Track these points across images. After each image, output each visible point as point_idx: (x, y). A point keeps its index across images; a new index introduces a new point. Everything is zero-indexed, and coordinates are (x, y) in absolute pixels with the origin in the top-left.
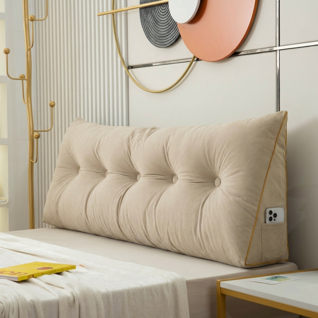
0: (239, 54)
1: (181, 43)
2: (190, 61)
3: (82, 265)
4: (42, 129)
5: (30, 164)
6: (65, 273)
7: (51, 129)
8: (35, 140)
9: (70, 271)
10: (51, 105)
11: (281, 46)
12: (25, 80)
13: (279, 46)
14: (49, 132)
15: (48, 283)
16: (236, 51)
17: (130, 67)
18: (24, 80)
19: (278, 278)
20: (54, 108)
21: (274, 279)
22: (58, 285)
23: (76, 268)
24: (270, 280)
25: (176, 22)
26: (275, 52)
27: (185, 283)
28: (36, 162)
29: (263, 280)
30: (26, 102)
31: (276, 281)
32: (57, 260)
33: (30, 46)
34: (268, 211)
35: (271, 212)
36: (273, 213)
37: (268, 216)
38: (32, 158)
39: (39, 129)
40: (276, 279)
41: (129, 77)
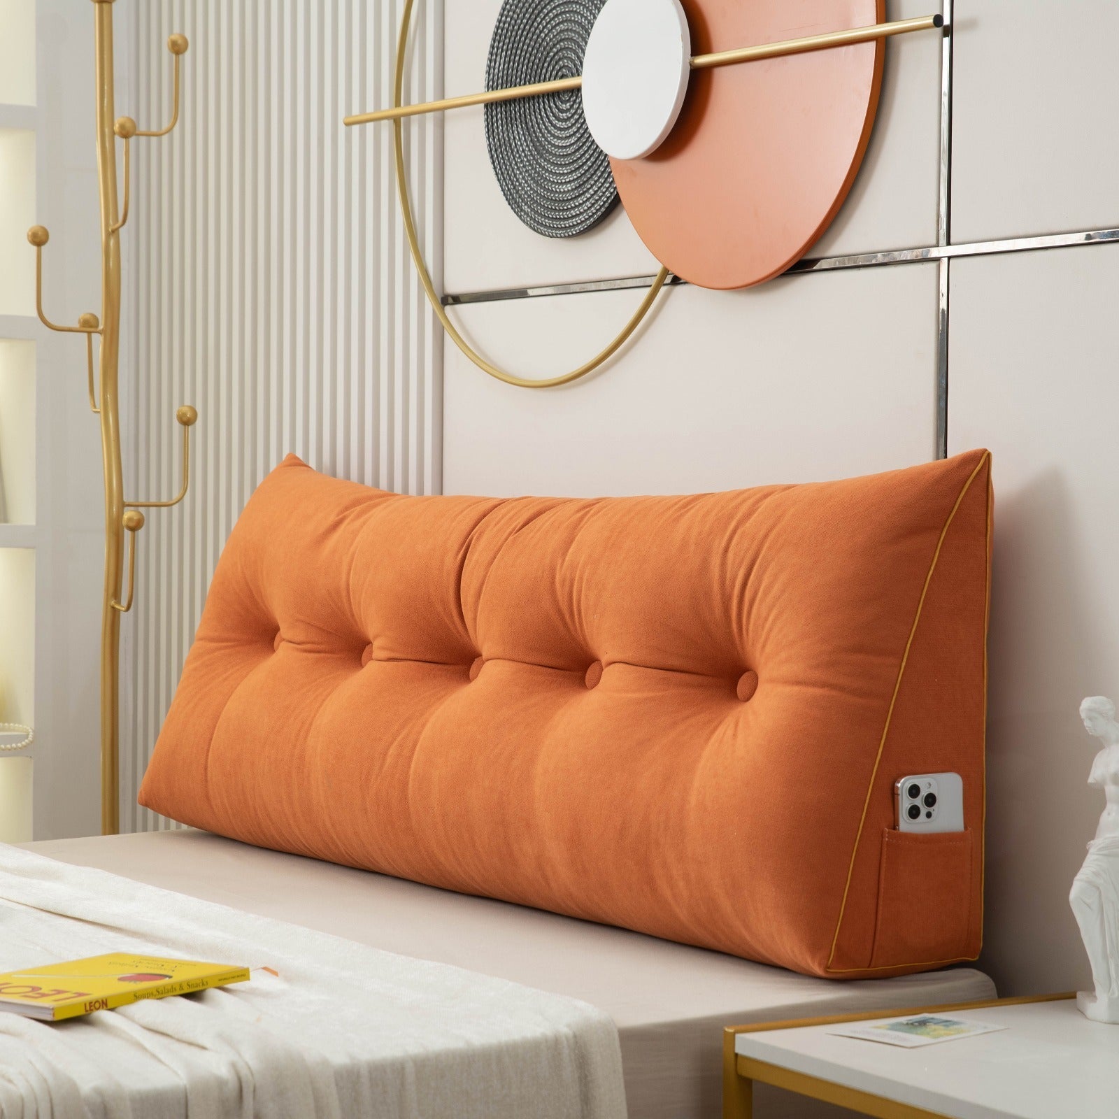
0: (814, 268)
1: (622, 225)
2: (650, 286)
3: (271, 967)
4: (153, 500)
5: (109, 615)
6: (214, 993)
7: (181, 499)
8: (127, 534)
9: (229, 986)
10: (185, 419)
11: (954, 245)
12: (98, 332)
13: (949, 243)
14: (176, 508)
15: (155, 1028)
16: (805, 254)
17: (450, 300)
18: (93, 335)
19: (931, 1027)
20: (195, 428)
21: (916, 1026)
22: (189, 1036)
23: (249, 979)
24: (902, 1031)
25: (606, 155)
26: (933, 265)
27: (616, 1036)
28: (128, 608)
29: (878, 1031)
30: (100, 407)
31: (922, 1034)
32: (189, 948)
33: (116, 220)
34: (904, 784)
35: (914, 791)
36: (923, 793)
37: (905, 803)
38: (116, 594)
39: (142, 500)
40: (923, 1029)
41: (446, 332)
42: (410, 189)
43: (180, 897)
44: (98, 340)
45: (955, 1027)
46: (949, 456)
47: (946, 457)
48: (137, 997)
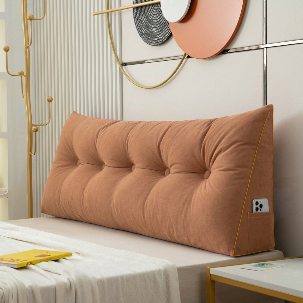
0: (228, 52)
1: (173, 42)
2: (181, 59)
3: (78, 252)
4: (41, 123)
5: (29, 156)
6: (62, 260)
7: (49, 123)
8: (34, 133)
9: (66, 258)
10: (49, 100)
11: (268, 44)
12: (24, 76)
13: (266, 44)
14: (47, 125)
15: (46, 269)
16: (225, 48)
17: (124, 64)
19: (265, 265)
20: (52, 103)
21: (261, 265)
22: (56, 271)
23: (72, 256)
24: (257, 267)
25: (168, 21)
26: (262, 50)
27: (176, 269)
28: (34, 154)
29: (250, 267)
30: (25, 97)
31: (262, 267)
32: (54, 248)
33: (28, 44)
34: (254, 202)
35: (257, 203)
36: (259, 204)
37: (255, 207)
38: (31, 151)
39: (37, 124)
40: (263, 266)
41: (123, 74)
42: (112, 33)
43: (52, 234)
44: (24, 78)
45: (272, 265)
46: (267, 105)
47: (266, 105)
48: (41, 261)
